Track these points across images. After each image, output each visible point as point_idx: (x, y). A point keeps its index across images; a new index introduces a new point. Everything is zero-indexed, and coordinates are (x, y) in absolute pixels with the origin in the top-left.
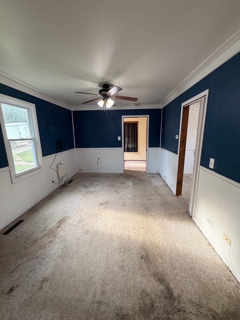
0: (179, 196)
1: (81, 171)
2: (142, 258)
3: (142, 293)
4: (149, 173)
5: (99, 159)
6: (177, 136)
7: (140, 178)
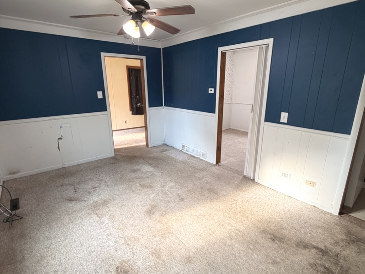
0: (219, 164)
1: (15, 175)
2: (273, 240)
3: (312, 267)
4: (153, 147)
5: (61, 139)
6: (213, 89)
7: (149, 156)
